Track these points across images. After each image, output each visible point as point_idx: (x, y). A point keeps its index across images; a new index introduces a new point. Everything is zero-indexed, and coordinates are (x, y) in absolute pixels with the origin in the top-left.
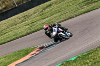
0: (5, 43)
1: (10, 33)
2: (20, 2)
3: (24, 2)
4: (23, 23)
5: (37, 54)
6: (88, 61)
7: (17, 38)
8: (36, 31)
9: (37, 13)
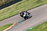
1: (1, 16)
2: (6, 2)
3: (8, 2)
4: (8, 12)
5: (14, 27)
6: (38, 30)
7: (5, 19)
8: (14, 16)
9: (14, 7)
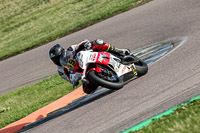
0: (18, 53)
1: (32, 24)
7: (51, 40)
